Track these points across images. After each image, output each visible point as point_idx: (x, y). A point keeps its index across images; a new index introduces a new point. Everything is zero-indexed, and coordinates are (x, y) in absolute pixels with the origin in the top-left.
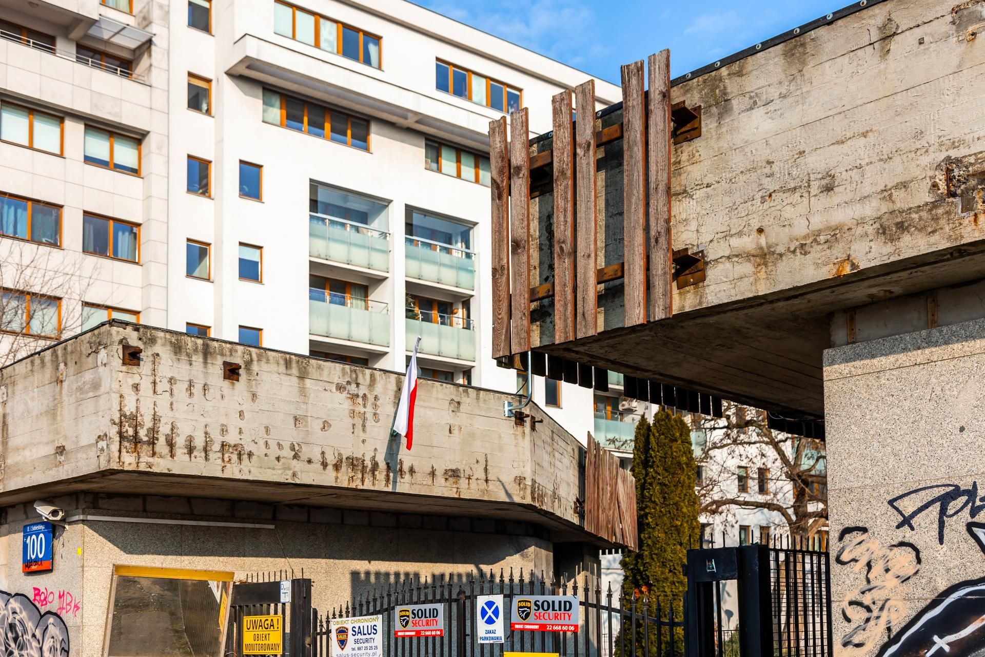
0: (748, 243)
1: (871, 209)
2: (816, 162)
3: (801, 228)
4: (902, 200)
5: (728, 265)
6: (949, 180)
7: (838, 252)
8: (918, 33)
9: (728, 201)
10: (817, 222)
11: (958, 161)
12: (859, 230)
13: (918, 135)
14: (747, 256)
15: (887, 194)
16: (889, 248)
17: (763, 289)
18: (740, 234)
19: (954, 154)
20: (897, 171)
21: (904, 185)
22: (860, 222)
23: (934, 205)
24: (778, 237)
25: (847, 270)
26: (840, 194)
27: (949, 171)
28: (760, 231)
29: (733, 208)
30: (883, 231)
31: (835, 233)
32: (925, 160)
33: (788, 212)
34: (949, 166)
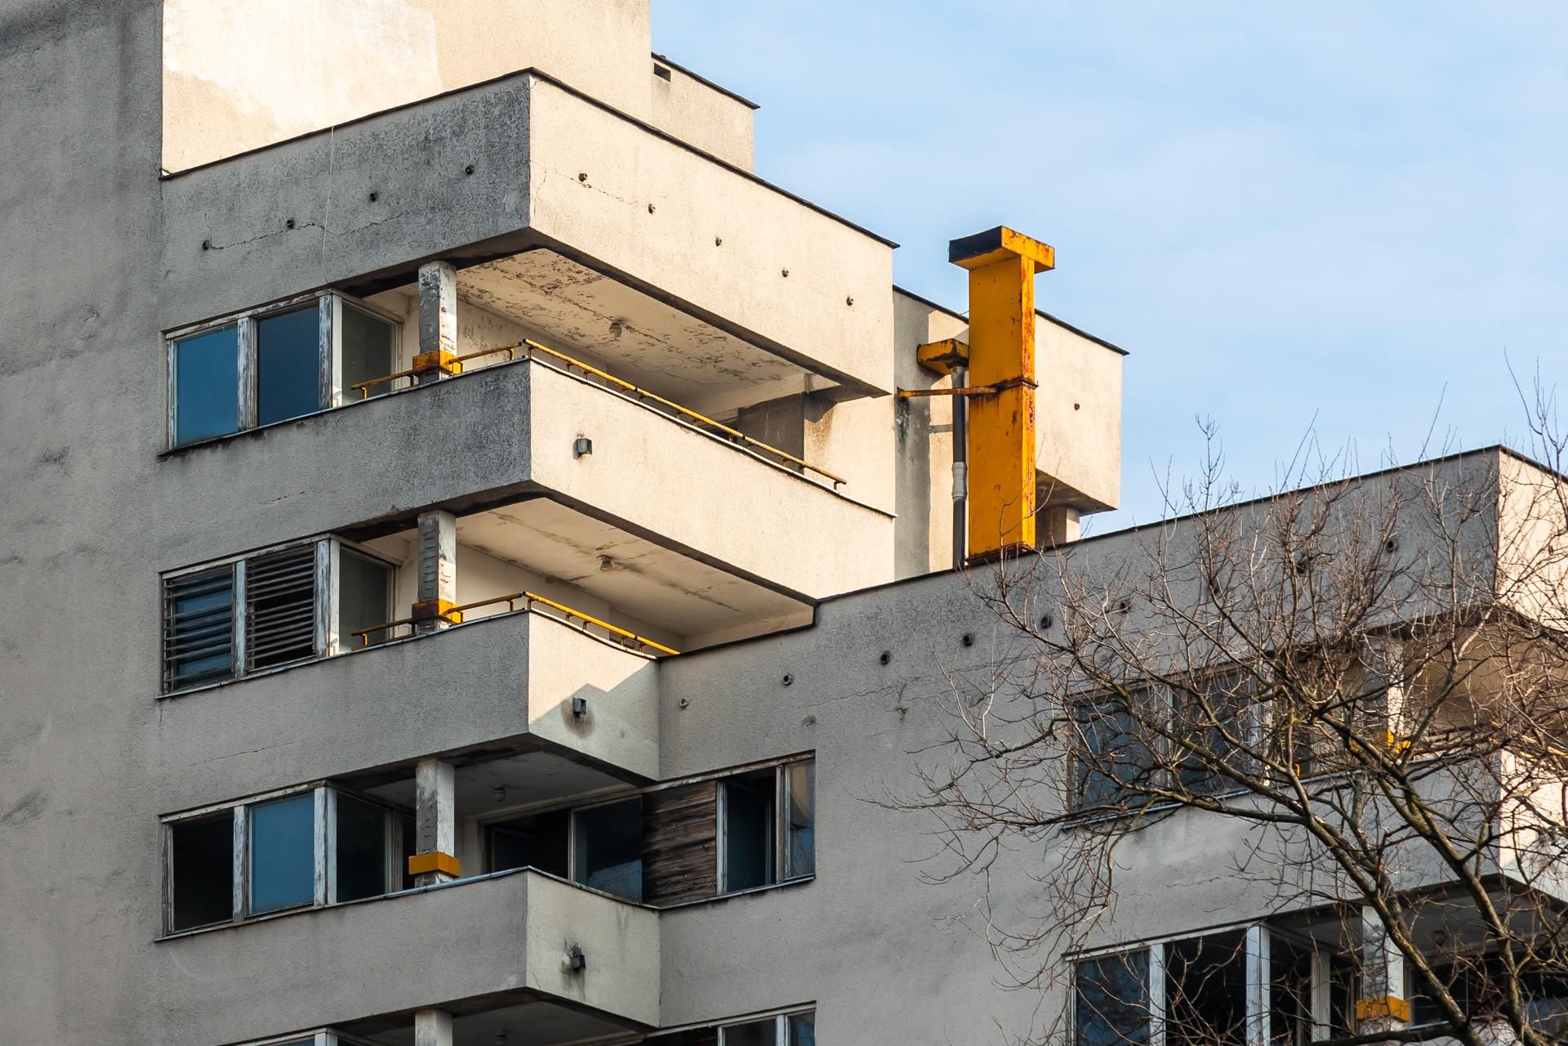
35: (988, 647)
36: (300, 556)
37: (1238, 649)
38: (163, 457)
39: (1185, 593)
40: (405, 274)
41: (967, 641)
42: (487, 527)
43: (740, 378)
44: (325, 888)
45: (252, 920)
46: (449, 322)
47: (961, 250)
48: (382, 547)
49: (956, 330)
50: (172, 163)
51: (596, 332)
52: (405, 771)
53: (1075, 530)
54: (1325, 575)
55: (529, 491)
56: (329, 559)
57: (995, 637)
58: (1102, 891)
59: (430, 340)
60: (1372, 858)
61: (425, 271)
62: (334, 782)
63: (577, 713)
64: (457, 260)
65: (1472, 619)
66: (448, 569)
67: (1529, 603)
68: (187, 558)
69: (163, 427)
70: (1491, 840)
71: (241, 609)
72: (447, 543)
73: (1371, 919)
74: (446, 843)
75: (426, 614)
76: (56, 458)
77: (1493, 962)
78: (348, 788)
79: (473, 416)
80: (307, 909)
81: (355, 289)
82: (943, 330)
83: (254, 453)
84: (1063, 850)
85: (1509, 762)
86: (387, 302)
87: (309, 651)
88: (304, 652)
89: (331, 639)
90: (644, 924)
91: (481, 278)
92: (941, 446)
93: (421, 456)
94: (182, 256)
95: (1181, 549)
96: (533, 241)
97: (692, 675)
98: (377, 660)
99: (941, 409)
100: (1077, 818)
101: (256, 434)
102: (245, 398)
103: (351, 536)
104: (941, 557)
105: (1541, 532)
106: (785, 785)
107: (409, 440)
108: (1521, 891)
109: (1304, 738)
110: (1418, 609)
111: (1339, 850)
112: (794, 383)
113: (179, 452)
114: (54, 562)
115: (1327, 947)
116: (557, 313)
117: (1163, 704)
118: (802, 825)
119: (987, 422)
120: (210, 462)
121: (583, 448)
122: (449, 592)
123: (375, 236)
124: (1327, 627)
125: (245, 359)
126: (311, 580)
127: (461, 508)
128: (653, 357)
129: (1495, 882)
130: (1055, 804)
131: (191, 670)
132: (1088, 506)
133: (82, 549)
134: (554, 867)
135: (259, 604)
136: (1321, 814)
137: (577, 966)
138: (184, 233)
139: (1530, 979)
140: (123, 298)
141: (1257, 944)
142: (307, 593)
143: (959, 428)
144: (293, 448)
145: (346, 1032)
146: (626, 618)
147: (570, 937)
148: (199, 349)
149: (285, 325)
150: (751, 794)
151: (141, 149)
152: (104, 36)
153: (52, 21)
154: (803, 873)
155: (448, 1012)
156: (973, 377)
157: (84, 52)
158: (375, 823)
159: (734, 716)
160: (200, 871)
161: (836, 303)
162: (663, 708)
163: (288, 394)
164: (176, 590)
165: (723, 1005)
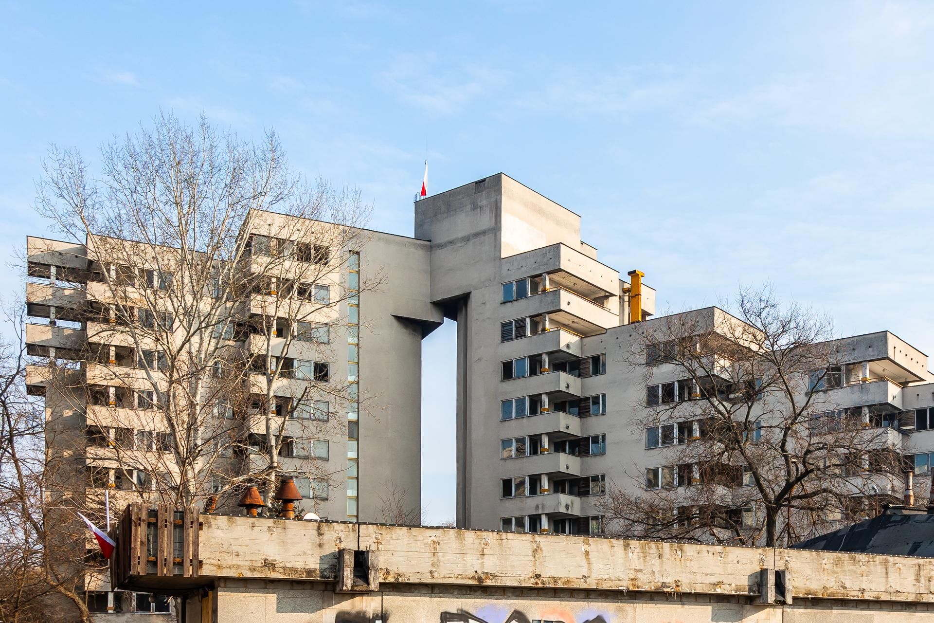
0: (215, 562)
1: (248, 563)
2: (235, 548)
3: (230, 563)
4: (255, 564)
5: (209, 566)
6: (265, 562)
7: (239, 571)
8: (261, 528)
9: (210, 550)
10: (234, 562)
11: (267, 559)
12: (244, 568)
13: (259, 551)
14: (215, 565)
15: (251, 561)
16: (251, 574)
17: (219, 575)
18: (213, 559)
19: (267, 558)
20: (253, 557)
21: (255, 561)
22: (245, 566)
23: (262, 567)
24: (223, 563)
25: (241, 576)
26: (240, 558)
27: (265, 561)
28: (219, 560)
29: (211, 552)
30: (250, 569)
31: (238, 567)
32: (261, 557)
33: (227, 558)
34: (265, 560)
35: (633, 337)
36: (524, 320)
37: (673, 338)
38: (501, 304)
39: (665, 328)
40: (541, 275)
41: (630, 336)
42: (553, 316)
43: (594, 293)
44: (527, 374)
45: (516, 378)
46: (547, 283)
47: (629, 273)
48: (537, 319)
49: (629, 286)
50: (503, 256)
51: (571, 285)
52: (540, 355)
53: (648, 318)
54: (686, 326)
55: (561, 310)
56: (528, 321)
57: (634, 335)
58: (651, 376)
59: (544, 286)
60: (694, 371)
61: (544, 275)
62: (529, 357)
63: (568, 346)
64: (549, 273)
65: (709, 334)
66: (547, 323)
67: (718, 331)
68: (506, 320)
69: (501, 298)
70: (713, 369)
71: (514, 328)
72: (547, 318)
73: (694, 381)
74: (547, 366)
75: (544, 330)
76: (484, 304)
77: (713, 388)
78: (531, 358)
79: (552, 298)
80: (524, 377)
81: (532, 277)
82: (627, 286)
83: (516, 303)
84: (644, 370)
85: (716, 356)
86: (537, 279)
87: (525, 335)
88: (524, 335)
89: (528, 334)
90: (579, 380)
91: (552, 276)
92: (626, 304)
93: (543, 304)
94: (504, 271)
95: (664, 322)
96: (561, 270)
97: (586, 340)
98: (535, 337)
99: (626, 299)
100: (648, 364)
101: (516, 300)
102: (515, 295)
103: (531, 317)
104: (626, 322)
105: (720, 320)
106: (601, 358)
107: (541, 302)
108: (718, 377)
109: (683, 352)
110: (701, 332)
111: (689, 369)
112: (603, 294)
113: (504, 303)
114: (484, 320)
115: (687, 385)
116: (564, 282)
117: (662, 345)
118: (604, 365)
119: (634, 301)
120: (509, 304)
121: (569, 304)
122: (547, 326)
123: (535, 269)
124: (687, 334)
125: (514, 288)
126: (525, 324)
127: (549, 313)
128: (580, 289)
129: (714, 375)
130: (644, 362)
131: (506, 338)
132: (650, 315)
133: (488, 318)
134: (565, 371)
135: (517, 328)
136: (686, 364)
137: (568, 387)
138: (505, 268)
139: (719, 390)
140: (495, 278)
141: (676, 385)
142: (525, 326)
143: (629, 302)
144: (522, 303)
145: (531, 397)
146: (576, 331)
147: (567, 382)
148: (507, 287)
149: (521, 283)
150: (596, 360)
151: (498, 254)
152: (492, 236)
153: (484, 233)
154: (604, 372)
155: (547, 394)
156: (632, 294)
157: (489, 238)
158: (536, 363)
159: (593, 347)
160: (507, 371)
161: (609, 282)
162: (582, 346)
163: (521, 294)
164: (504, 325)
165: (591, 393)
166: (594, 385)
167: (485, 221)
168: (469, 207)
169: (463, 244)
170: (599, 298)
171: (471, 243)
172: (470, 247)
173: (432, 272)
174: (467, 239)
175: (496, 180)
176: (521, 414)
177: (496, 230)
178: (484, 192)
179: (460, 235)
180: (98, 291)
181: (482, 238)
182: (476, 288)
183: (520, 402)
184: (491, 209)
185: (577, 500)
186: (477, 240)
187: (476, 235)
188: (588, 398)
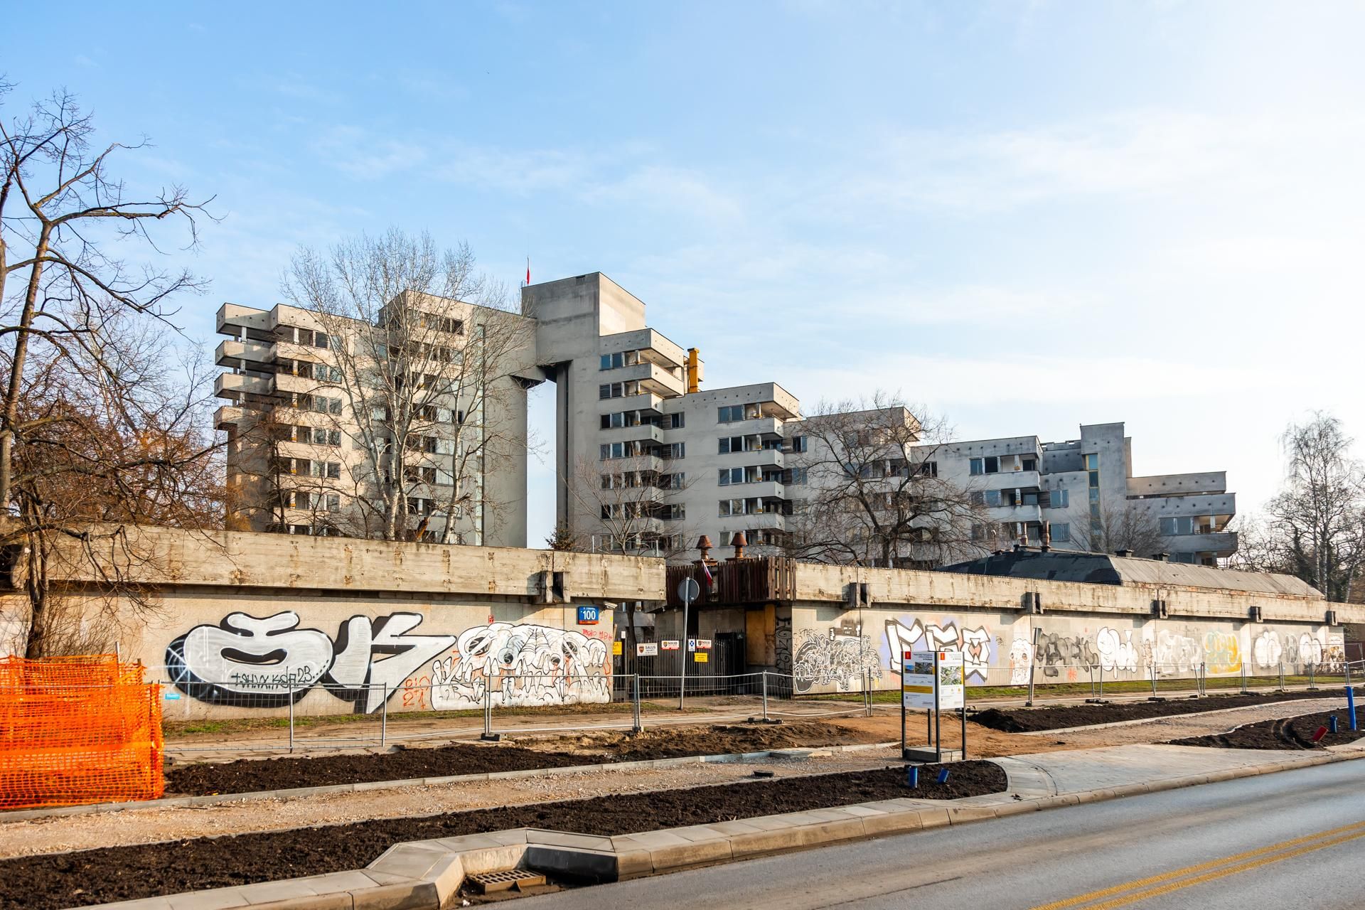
36: (620, 384)
37: (740, 403)
38: (600, 371)
39: (733, 396)
40: (633, 351)
42: (644, 383)
43: (668, 364)
44: (623, 425)
45: (613, 428)
46: (639, 357)
48: (630, 384)
49: (689, 360)
50: (601, 335)
52: (633, 411)
54: (751, 395)
55: (650, 379)
56: (623, 385)
59: (637, 359)
61: (636, 351)
62: (624, 412)
63: (656, 406)
64: (641, 350)
65: (769, 402)
66: (639, 387)
67: (776, 400)
68: (605, 383)
69: (599, 366)
71: (611, 390)
72: (639, 384)
73: (758, 436)
74: (639, 420)
75: (636, 392)
78: (626, 413)
79: (643, 369)
80: (621, 427)
81: (626, 352)
82: (687, 359)
83: (613, 371)
86: (630, 354)
88: (620, 396)
89: (623, 395)
90: (662, 430)
91: (643, 352)
92: (687, 373)
93: (636, 373)
94: (603, 347)
96: (650, 348)
97: (668, 401)
98: (629, 398)
99: (687, 369)
101: (613, 369)
102: (611, 364)
103: (625, 382)
106: (680, 415)
107: (634, 371)
110: (763, 400)
112: (673, 365)
113: (602, 370)
114: (585, 382)
116: (652, 357)
117: (731, 409)
118: (682, 420)
119: (692, 370)
120: (606, 372)
121: (656, 373)
122: (639, 390)
123: (629, 346)
124: (751, 401)
125: (612, 359)
126: (620, 387)
127: (641, 380)
131: (604, 398)
133: (589, 381)
134: (652, 424)
135: (613, 390)
137: (654, 436)
138: (603, 344)
140: (594, 351)
141: (743, 438)
142: (620, 389)
143: (689, 371)
144: (618, 371)
145: (625, 443)
146: (659, 394)
147: (655, 433)
148: (605, 359)
149: (617, 357)
150: (675, 416)
151: (596, 332)
152: (591, 319)
153: (584, 316)
154: (683, 426)
155: (640, 441)
156: (691, 366)
157: (588, 320)
158: (630, 417)
159: (672, 407)
160: (605, 422)
161: (679, 357)
162: (664, 405)
163: (617, 364)
164: (602, 387)
165: (671, 442)
166: (675, 436)
167: (586, 307)
168: (570, 296)
169: (566, 323)
170: (670, 367)
171: (573, 322)
172: (572, 327)
173: (538, 343)
174: (569, 319)
175: (596, 276)
176: (617, 454)
177: (595, 314)
178: (584, 286)
179: (563, 316)
180: (285, 350)
181: (583, 320)
182: (577, 357)
183: (617, 446)
184: (590, 299)
185: (661, 522)
186: (578, 321)
187: (577, 317)
188: (669, 445)
